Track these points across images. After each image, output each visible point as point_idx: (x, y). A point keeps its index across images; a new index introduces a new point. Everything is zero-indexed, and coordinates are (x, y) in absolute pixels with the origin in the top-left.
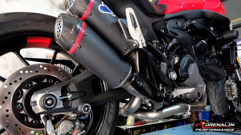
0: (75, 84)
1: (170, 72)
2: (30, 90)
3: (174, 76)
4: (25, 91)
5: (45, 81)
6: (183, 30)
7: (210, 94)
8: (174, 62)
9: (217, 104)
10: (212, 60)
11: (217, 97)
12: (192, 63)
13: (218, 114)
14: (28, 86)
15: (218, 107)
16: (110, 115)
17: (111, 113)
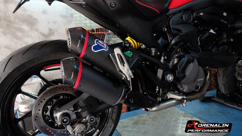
0: (83, 101)
1: (167, 75)
2: (52, 106)
3: (170, 78)
4: (49, 107)
5: (62, 97)
6: (189, 24)
7: (219, 75)
8: (173, 62)
9: (224, 84)
10: (221, 48)
11: (224, 78)
12: (191, 63)
13: (224, 93)
14: (50, 103)
15: (224, 87)
16: (114, 114)
17: (115, 112)
